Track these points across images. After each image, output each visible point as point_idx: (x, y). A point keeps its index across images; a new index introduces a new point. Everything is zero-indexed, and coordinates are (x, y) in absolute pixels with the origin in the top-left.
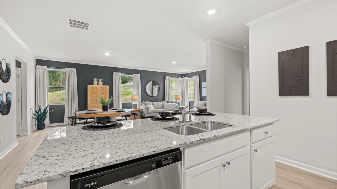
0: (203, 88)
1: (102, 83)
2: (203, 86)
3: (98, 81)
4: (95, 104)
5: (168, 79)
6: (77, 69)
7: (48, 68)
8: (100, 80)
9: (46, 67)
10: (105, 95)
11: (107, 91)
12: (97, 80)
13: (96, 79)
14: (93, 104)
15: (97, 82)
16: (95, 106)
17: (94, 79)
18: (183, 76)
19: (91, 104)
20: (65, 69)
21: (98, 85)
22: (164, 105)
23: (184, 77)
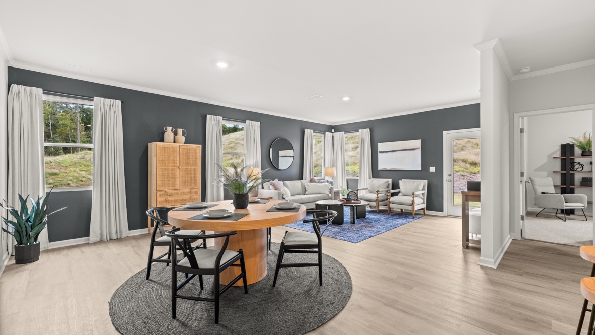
0: (379, 155)
1: (183, 138)
2: (380, 149)
3: (176, 133)
4: (171, 188)
5: (308, 134)
6: (122, 103)
7: (44, 93)
8: (180, 131)
9: (41, 90)
10: (193, 167)
11: (196, 158)
12: (172, 130)
13: (169, 129)
14: (166, 189)
15: (172, 135)
16: (169, 192)
17: (166, 129)
18: (333, 131)
19: (161, 189)
20: (93, 100)
21: (174, 142)
22: (306, 187)
23: (335, 132)
